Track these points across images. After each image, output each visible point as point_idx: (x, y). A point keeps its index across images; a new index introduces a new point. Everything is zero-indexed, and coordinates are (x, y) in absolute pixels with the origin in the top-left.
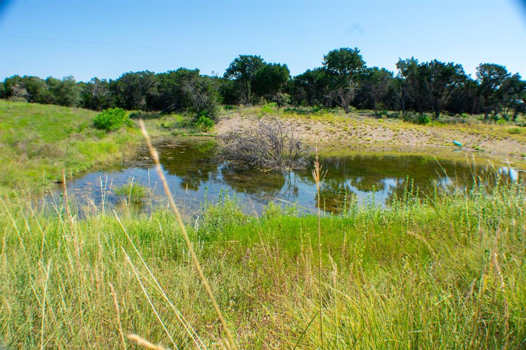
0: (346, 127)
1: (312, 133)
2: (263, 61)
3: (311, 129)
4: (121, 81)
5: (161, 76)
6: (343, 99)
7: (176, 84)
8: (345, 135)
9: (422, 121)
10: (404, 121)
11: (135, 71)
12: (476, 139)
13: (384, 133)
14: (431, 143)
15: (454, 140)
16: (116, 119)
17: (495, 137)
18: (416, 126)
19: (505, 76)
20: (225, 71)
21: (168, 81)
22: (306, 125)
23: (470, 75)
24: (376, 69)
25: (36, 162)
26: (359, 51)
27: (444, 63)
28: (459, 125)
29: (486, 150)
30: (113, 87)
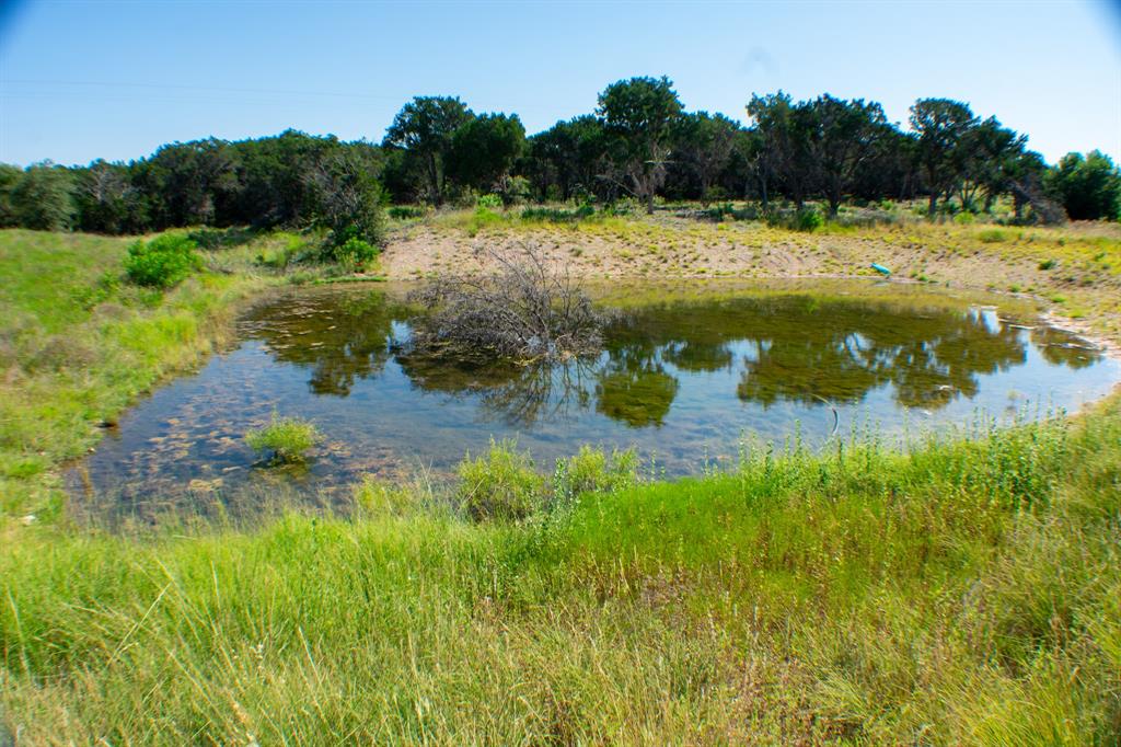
0: (653, 245)
1: (587, 262)
2: (466, 109)
3: (583, 254)
4: (157, 163)
5: (244, 148)
6: (636, 180)
7: (282, 167)
8: (655, 263)
9: (806, 224)
10: (771, 225)
11: (185, 141)
12: (916, 256)
13: (732, 254)
14: (830, 271)
15: (873, 261)
16: (177, 261)
17: (955, 251)
18: (795, 235)
19: (970, 123)
20: (386, 133)
21: (263, 161)
22: (572, 246)
23: (899, 123)
24: (703, 115)
25: (43, 381)
26: (671, 83)
27: (846, 102)
28: (881, 228)
29: (940, 280)
30: (139, 175)
